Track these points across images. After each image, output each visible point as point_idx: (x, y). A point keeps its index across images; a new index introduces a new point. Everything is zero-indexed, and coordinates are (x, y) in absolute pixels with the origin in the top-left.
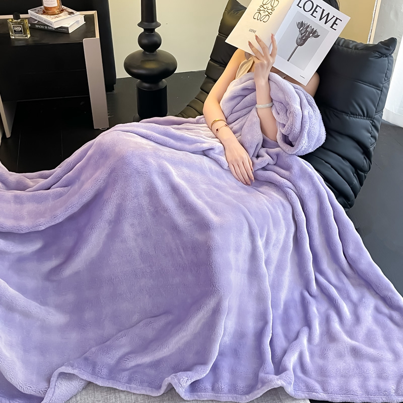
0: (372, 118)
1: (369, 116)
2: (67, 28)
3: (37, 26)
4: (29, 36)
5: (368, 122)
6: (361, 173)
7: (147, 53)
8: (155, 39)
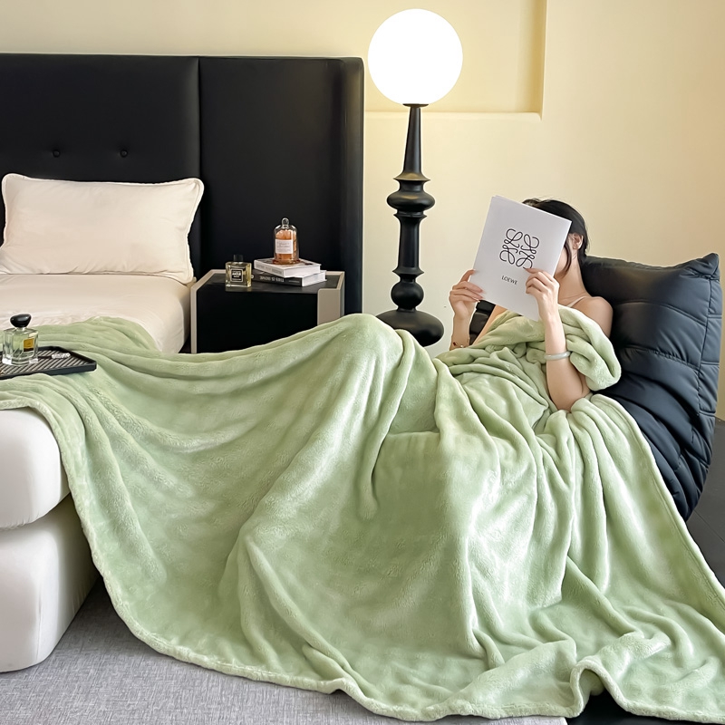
0: (696, 365)
1: (690, 361)
2: (300, 279)
3: (262, 278)
4: (249, 285)
5: (691, 371)
6: (691, 456)
7: (403, 311)
8: (416, 291)
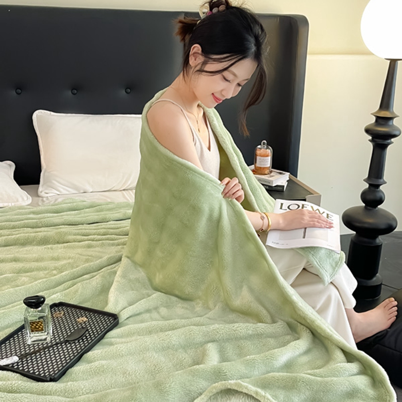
7: (369, 208)
